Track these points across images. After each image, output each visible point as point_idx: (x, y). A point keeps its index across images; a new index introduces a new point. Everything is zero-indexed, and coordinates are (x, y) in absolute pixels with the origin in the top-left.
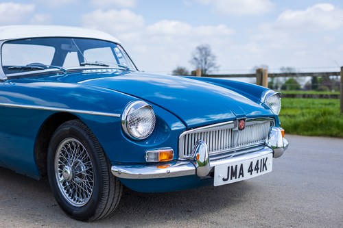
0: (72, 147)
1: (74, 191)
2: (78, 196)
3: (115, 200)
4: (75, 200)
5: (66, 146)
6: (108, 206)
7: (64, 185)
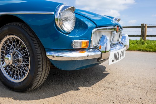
0: (11, 43)
1: (14, 72)
2: (17, 75)
3: (46, 74)
4: (15, 78)
5: (6, 42)
6: (42, 79)
7: (6, 69)
